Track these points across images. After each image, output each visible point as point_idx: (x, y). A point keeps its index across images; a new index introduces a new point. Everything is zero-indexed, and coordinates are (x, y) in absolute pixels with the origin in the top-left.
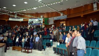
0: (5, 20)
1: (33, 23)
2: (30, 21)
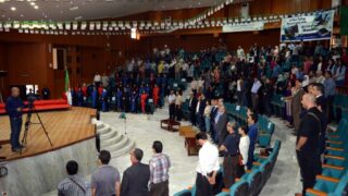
1: (296, 35)
2: (286, 27)
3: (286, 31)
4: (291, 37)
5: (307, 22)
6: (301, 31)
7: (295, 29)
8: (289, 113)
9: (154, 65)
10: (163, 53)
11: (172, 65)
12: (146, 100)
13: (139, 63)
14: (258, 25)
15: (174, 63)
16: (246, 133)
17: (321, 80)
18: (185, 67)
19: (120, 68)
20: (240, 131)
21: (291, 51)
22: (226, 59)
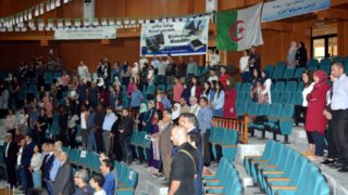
0: (39, 42)
1: (162, 47)
2: (149, 35)
3: (148, 41)
4: (155, 51)
5: (175, 30)
6: (167, 43)
7: (159, 39)
8: (157, 156)
14: (108, 31)
16: (101, 185)
17: (195, 109)
20: (94, 184)
21: (156, 71)
22: (61, 81)
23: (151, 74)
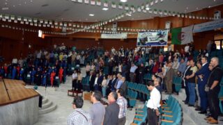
0: (94, 39)
1: (146, 42)
2: (141, 38)
3: (140, 40)
4: (143, 44)
5: (153, 36)
6: (149, 41)
7: (146, 39)
9: (56, 55)
10: (61, 48)
11: (69, 56)
12: (54, 77)
13: (46, 53)
14: (124, 36)
15: (71, 54)
18: (79, 57)
19: (31, 55)
21: (145, 52)
22: (106, 54)
23: (143, 53)
